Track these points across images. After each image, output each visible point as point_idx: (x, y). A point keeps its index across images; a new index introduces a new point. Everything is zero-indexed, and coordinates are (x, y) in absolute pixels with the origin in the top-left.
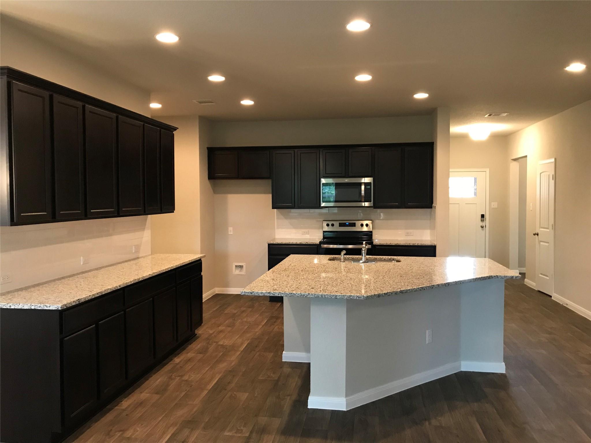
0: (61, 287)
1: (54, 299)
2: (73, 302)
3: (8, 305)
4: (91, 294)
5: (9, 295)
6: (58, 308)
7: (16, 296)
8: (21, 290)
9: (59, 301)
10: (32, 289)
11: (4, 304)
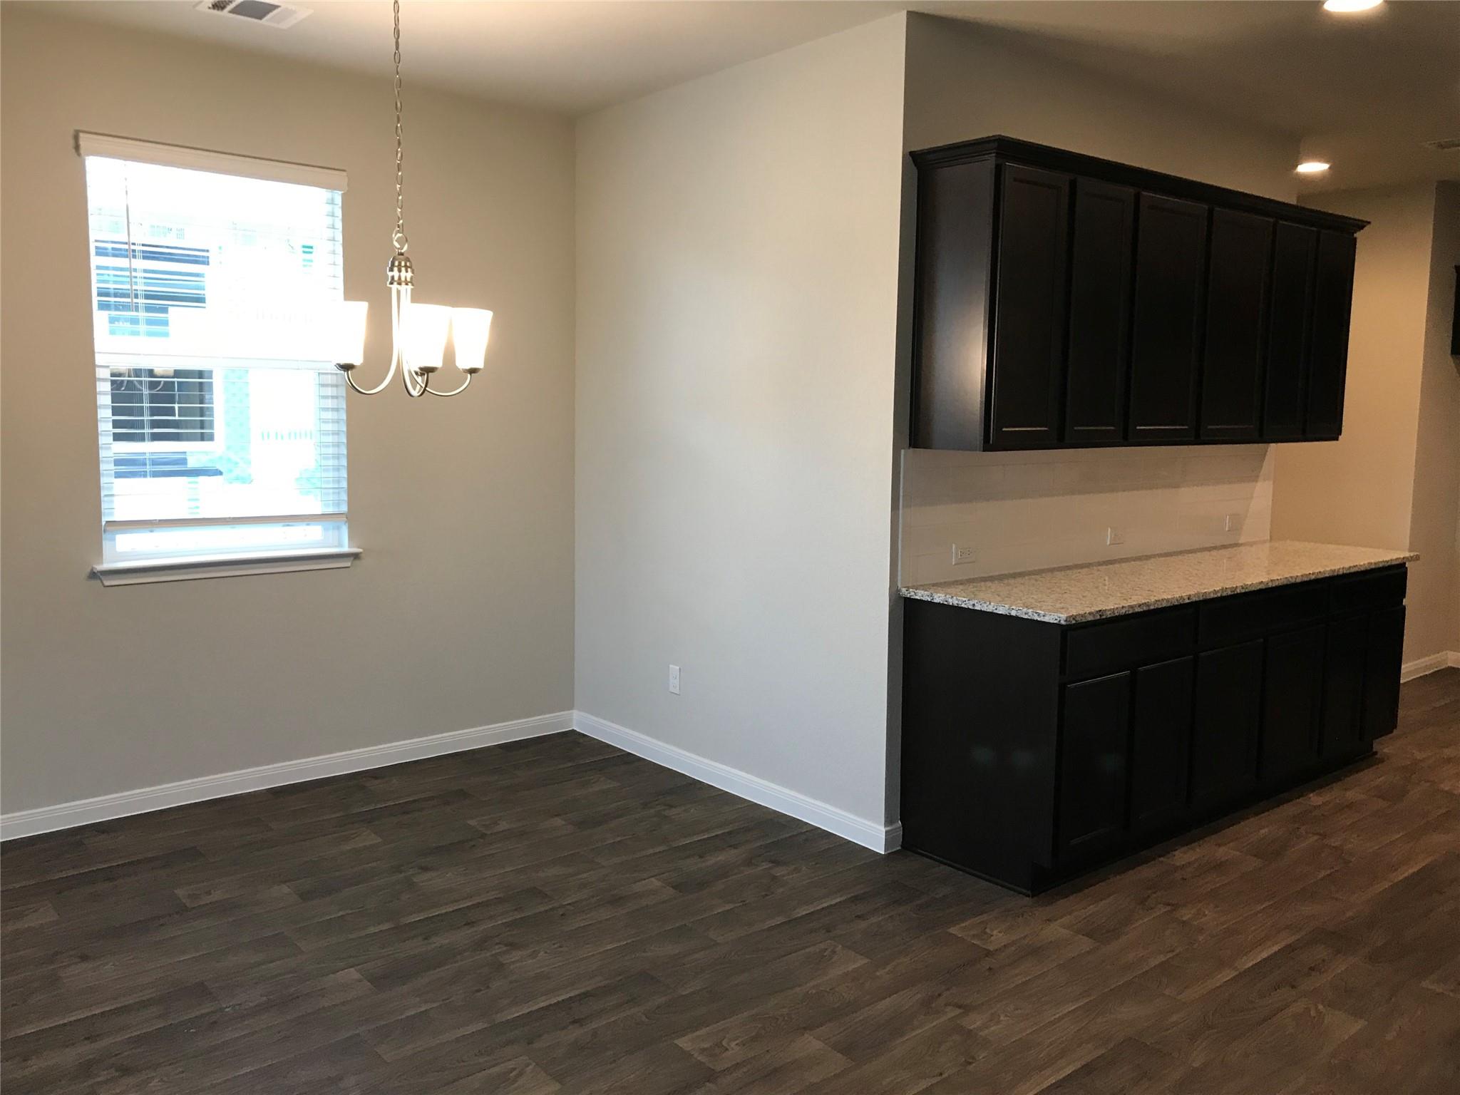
0: (1065, 583)
1: (1052, 604)
2: (1090, 613)
3: (971, 602)
4: (1126, 604)
5: (971, 586)
6: (1060, 621)
7: (984, 589)
8: (991, 579)
9: (1063, 608)
10: (1012, 581)
11: (964, 599)
